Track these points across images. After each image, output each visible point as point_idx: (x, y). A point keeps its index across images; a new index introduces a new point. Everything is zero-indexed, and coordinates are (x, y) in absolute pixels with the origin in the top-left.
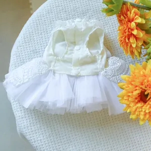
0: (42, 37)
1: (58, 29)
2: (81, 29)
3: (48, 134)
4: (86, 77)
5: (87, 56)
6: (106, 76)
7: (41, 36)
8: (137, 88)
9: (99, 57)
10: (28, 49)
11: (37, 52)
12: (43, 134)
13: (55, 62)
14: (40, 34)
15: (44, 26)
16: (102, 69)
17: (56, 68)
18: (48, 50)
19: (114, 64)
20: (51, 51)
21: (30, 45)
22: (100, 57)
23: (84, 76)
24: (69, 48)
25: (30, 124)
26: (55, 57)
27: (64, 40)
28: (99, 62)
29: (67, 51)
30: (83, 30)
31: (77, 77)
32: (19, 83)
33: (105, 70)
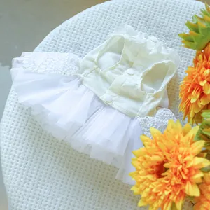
0: (98, 35)
1: (122, 35)
2: (150, 51)
3: (27, 154)
4: (116, 111)
5: (135, 87)
6: (141, 125)
7: (97, 33)
8: (160, 153)
9: (148, 98)
10: (72, 38)
11: (79, 49)
12: (21, 150)
13: (91, 72)
14: (98, 29)
15: (109, 24)
16: (143, 115)
17: (87, 79)
18: (93, 53)
19: (163, 117)
20: (95, 56)
21: (77, 36)
22: (151, 98)
23: (115, 109)
24: (120, 66)
25: (15, 129)
26: (95, 67)
27: (120, 53)
28: (145, 103)
29: (115, 68)
30: (151, 53)
31: (106, 105)
32: (30, 69)
33: (145, 118)
